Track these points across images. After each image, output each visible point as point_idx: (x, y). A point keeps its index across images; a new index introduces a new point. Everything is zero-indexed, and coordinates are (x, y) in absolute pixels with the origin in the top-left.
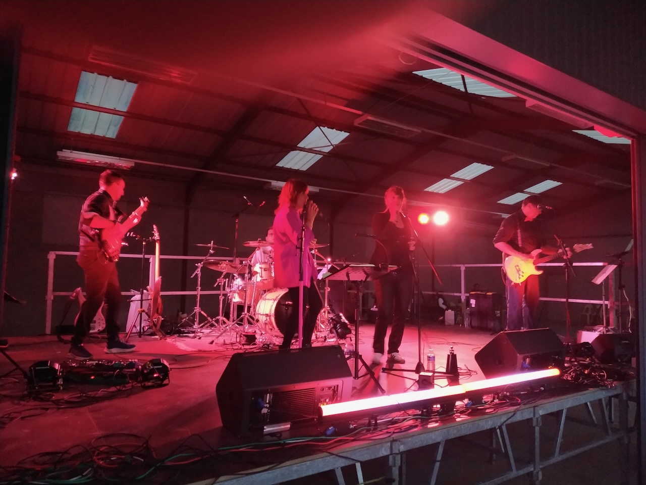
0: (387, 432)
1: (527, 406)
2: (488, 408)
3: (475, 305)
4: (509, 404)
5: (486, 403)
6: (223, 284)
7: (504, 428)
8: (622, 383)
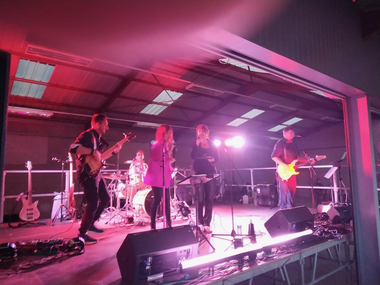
0: (220, 275)
1: (297, 253)
2: (275, 256)
3: (260, 191)
4: (286, 252)
5: (273, 253)
6: (112, 187)
7: (285, 267)
8: (346, 235)
